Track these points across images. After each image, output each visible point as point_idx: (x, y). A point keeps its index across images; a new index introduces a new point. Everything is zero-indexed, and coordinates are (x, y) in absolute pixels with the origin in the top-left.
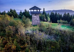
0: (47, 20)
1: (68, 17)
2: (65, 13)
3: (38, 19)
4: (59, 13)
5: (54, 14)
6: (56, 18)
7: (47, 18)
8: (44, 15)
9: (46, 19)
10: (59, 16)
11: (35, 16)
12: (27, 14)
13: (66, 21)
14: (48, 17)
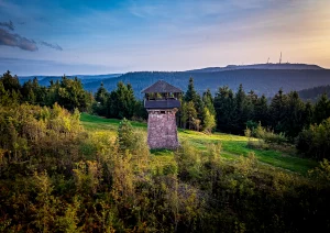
0: (202, 123)
1: (292, 110)
2: (280, 92)
3: (171, 125)
4: (252, 93)
5: (231, 95)
6: (239, 112)
7: (201, 116)
8: (191, 105)
9: (198, 121)
10: (254, 101)
11: (161, 116)
12: (126, 99)
13: (281, 136)
14: (208, 113)
